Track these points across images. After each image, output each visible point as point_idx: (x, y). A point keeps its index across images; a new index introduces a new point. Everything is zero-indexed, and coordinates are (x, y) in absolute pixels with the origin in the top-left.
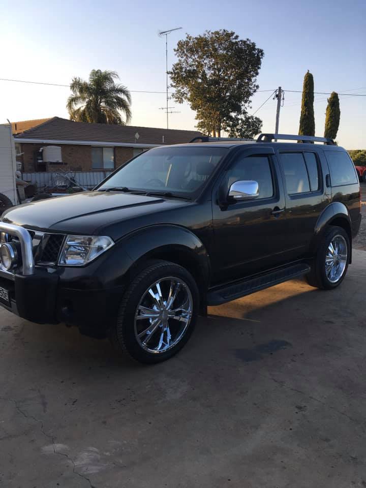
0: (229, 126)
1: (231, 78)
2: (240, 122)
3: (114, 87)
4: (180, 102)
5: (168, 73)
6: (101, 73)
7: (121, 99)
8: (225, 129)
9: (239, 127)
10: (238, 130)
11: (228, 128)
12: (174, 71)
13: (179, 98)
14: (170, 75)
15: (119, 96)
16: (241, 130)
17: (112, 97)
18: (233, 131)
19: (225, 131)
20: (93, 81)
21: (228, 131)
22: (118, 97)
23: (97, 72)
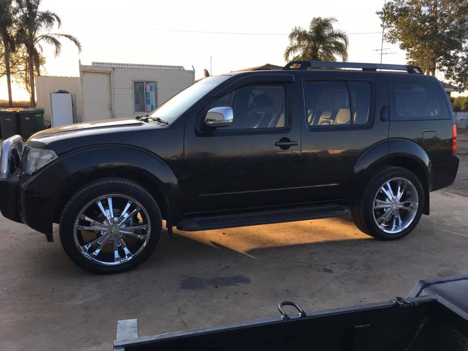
0: (446, 65)
1: (452, 13)
2: (460, 60)
3: (333, 32)
4: (392, 43)
5: (378, 13)
6: (321, 20)
7: (340, 43)
8: (439, 68)
9: (458, 66)
10: (456, 69)
11: (445, 68)
12: (384, 11)
13: (392, 38)
14: (380, 15)
15: (337, 40)
16: (459, 69)
17: (330, 43)
18: (452, 70)
19: (441, 71)
20: (313, 29)
21: (443, 70)
22: (337, 42)
23: (318, 20)
